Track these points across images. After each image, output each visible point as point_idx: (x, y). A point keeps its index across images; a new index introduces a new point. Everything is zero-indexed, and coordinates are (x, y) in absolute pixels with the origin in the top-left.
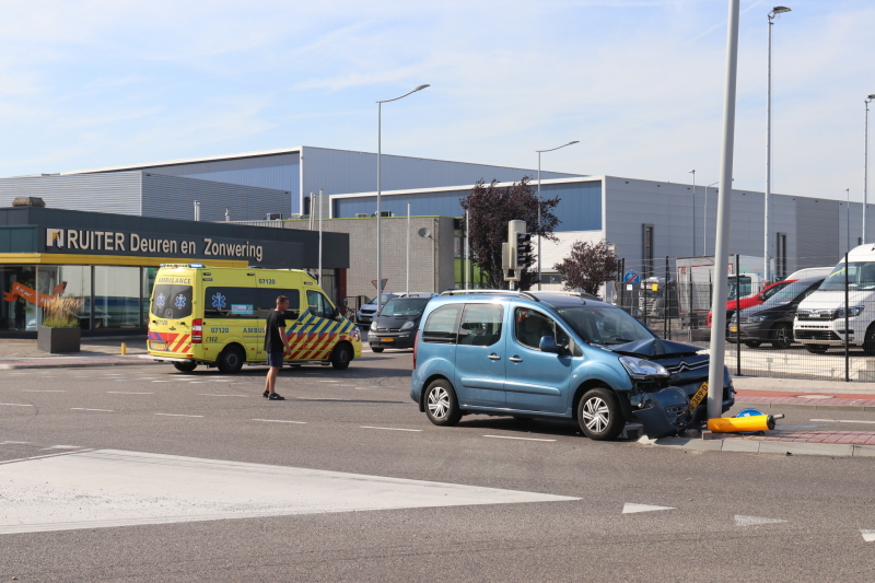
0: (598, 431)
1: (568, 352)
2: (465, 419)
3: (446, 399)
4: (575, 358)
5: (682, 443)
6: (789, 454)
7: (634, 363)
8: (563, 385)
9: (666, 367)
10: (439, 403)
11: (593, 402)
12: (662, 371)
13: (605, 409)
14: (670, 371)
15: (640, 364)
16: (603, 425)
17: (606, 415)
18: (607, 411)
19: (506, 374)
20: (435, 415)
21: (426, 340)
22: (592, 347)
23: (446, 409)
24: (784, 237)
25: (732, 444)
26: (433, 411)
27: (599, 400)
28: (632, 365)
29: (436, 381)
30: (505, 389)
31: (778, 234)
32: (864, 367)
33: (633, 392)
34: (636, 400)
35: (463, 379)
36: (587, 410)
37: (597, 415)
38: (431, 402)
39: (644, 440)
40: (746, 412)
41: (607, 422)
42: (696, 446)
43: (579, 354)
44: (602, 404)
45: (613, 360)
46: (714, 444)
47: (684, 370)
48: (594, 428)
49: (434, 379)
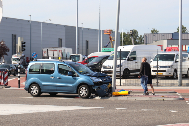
0: (84, 96)
1: (75, 76)
2: (42, 94)
3: (37, 89)
4: (77, 78)
5: (108, 98)
6: (135, 100)
7: (94, 78)
8: (74, 84)
9: (101, 79)
10: (35, 90)
11: (83, 89)
12: (101, 80)
13: (86, 90)
14: (102, 80)
15: (95, 78)
16: (85, 94)
17: (86, 92)
18: (87, 91)
19: (56, 82)
20: (33, 94)
21: (30, 73)
22: (82, 74)
23: (37, 92)
24: (61, 40)
25: (120, 98)
26: (33, 93)
27: (84, 88)
28: (93, 79)
29: (34, 84)
30: (56, 86)
31: (59, 39)
32: (124, 82)
33: (94, 86)
34: (94, 88)
35: (42, 84)
36: (81, 91)
37: (84, 92)
38: (32, 90)
39: (97, 98)
40: (122, 90)
41: (87, 94)
42: (112, 99)
43: (78, 76)
44: (85, 89)
45: (88, 78)
46: (116, 98)
47: (105, 80)
48: (83, 95)
49: (33, 84)
